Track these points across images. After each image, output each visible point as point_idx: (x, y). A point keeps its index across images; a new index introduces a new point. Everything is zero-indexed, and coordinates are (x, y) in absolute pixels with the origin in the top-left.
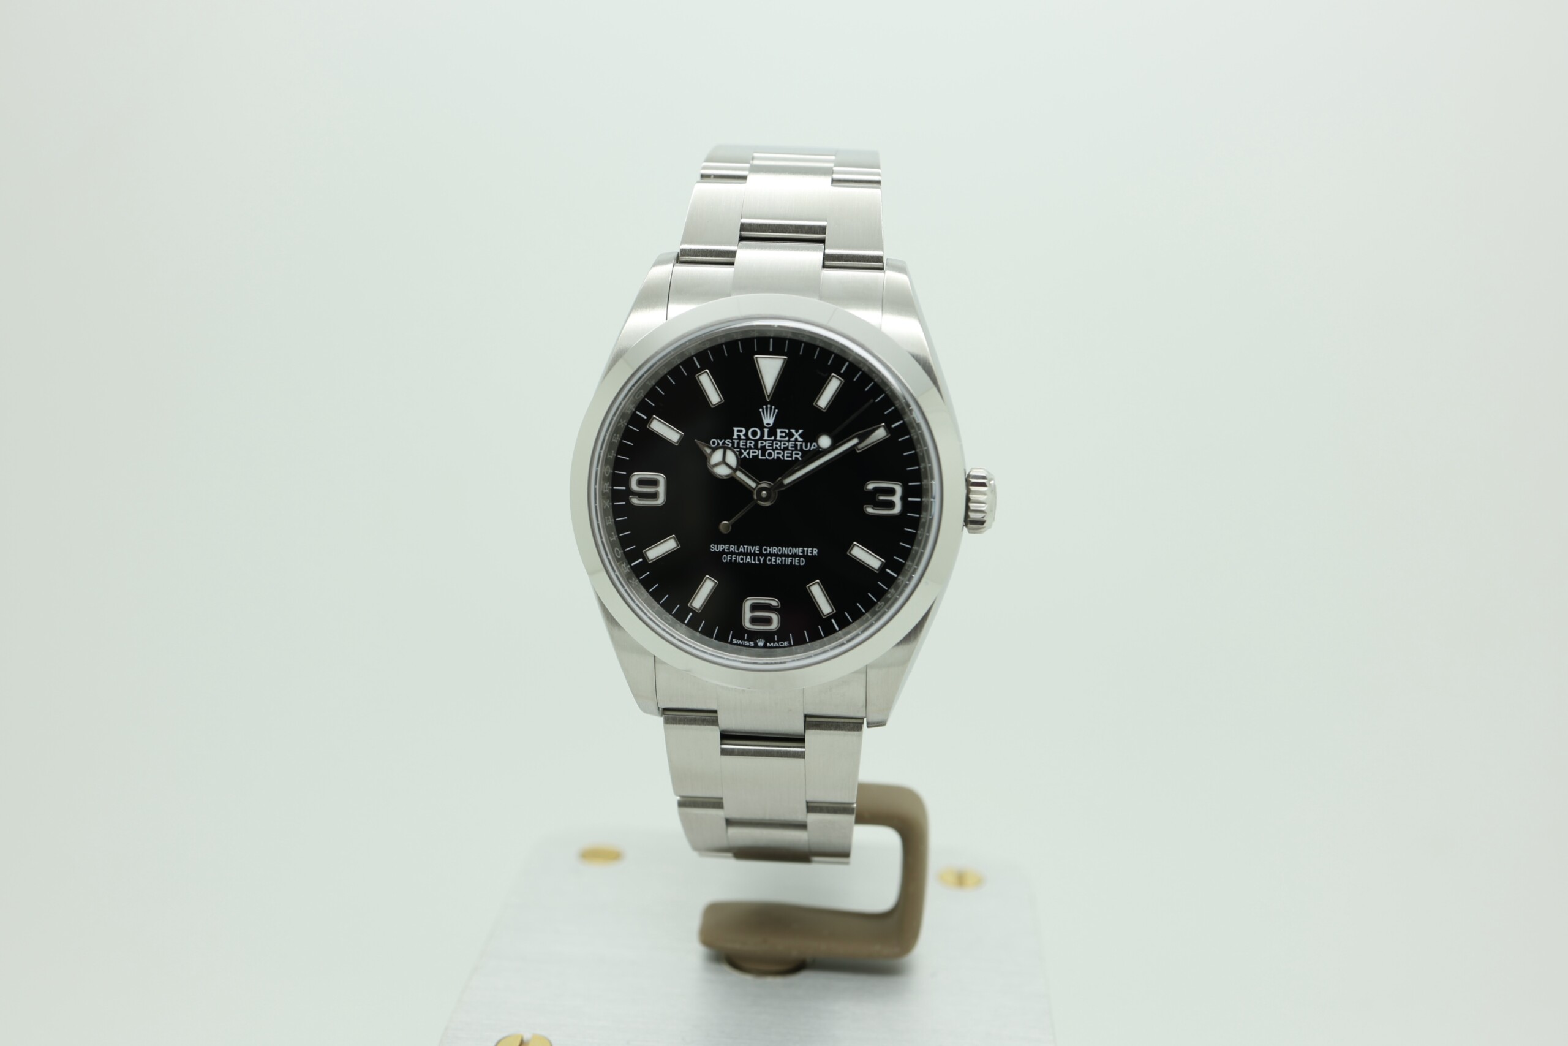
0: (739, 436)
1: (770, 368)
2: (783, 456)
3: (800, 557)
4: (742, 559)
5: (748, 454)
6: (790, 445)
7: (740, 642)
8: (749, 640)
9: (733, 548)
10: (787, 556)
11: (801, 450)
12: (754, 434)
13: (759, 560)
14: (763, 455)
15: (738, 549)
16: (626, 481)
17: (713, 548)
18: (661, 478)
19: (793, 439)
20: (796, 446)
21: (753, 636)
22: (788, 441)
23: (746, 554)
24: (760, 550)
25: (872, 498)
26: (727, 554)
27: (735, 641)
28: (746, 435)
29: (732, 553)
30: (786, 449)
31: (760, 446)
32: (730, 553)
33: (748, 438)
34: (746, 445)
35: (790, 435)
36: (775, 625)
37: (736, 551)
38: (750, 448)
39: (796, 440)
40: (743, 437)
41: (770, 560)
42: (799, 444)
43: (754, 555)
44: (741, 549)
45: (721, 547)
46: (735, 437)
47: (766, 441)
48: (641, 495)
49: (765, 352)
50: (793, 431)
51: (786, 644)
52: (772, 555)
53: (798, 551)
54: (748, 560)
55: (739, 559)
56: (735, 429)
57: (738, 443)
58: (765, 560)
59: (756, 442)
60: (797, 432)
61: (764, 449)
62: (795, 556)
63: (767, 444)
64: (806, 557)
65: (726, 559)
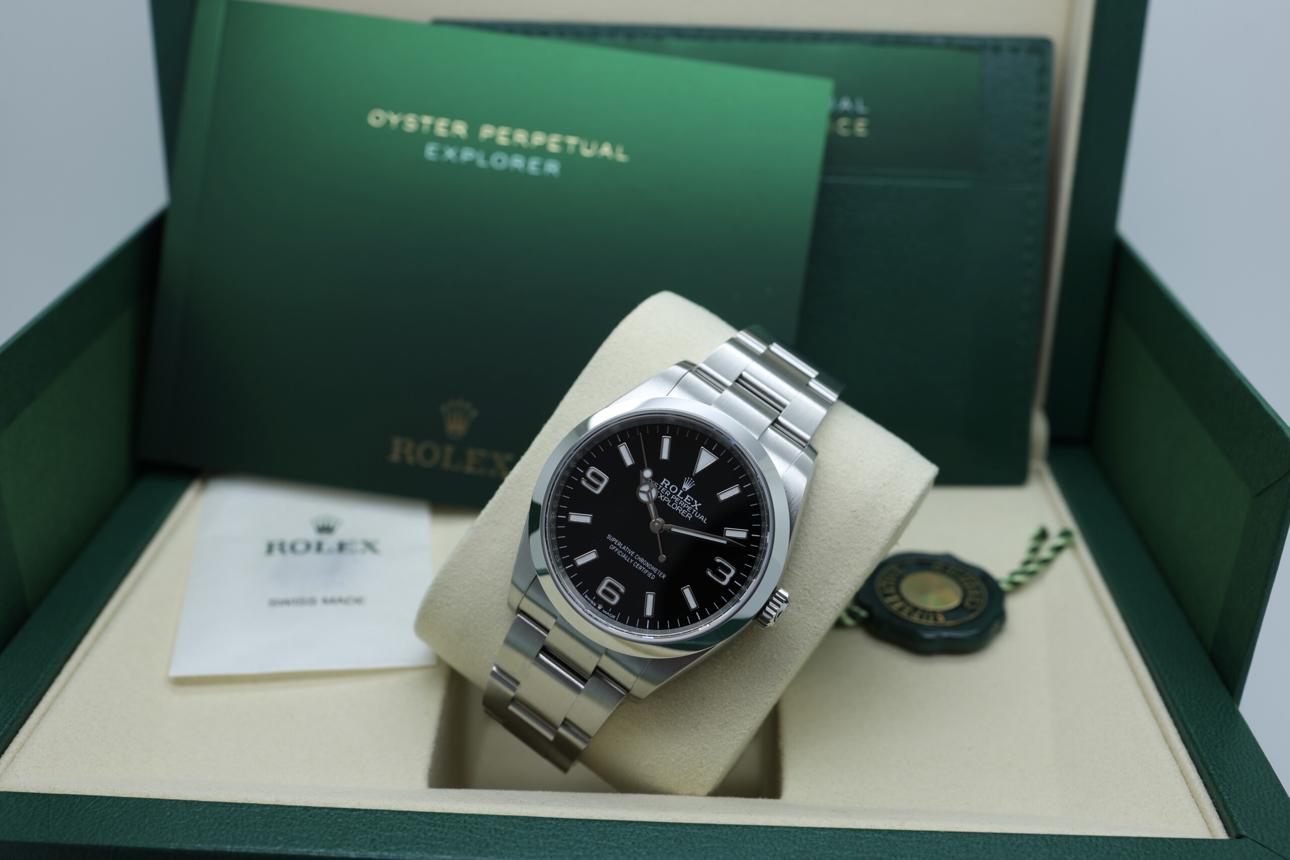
0: (664, 485)
1: (706, 459)
3: (653, 573)
4: (621, 554)
5: (663, 498)
6: (689, 508)
7: (589, 599)
8: (594, 601)
9: (620, 544)
10: (647, 568)
11: (693, 515)
12: (674, 489)
15: (622, 547)
17: (609, 537)
18: (606, 479)
19: (693, 506)
21: (599, 600)
22: (690, 505)
23: (625, 552)
24: (634, 555)
25: (715, 567)
26: (614, 545)
27: (586, 596)
28: (669, 487)
29: (617, 547)
30: (686, 509)
31: (672, 497)
32: (616, 544)
34: (665, 492)
36: (614, 602)
38: (666, 495)
39: (695, 507)
40: (666, 487)
43: (629, 555)
44: (624, 548)
45: (614, 539)
46: (662, 484)
48: (589, 481)
49: (709, 448)
51: (614, 617)
52: (638, 562)
53: (655, 570)
55: (619, 553)
56: (665, 480)
57: (661, 489)
59: (672, 494)
61: (673, 501)
62: (651, 571)
63: (677, 499)
64: (657, 576)
65: (612, 547)
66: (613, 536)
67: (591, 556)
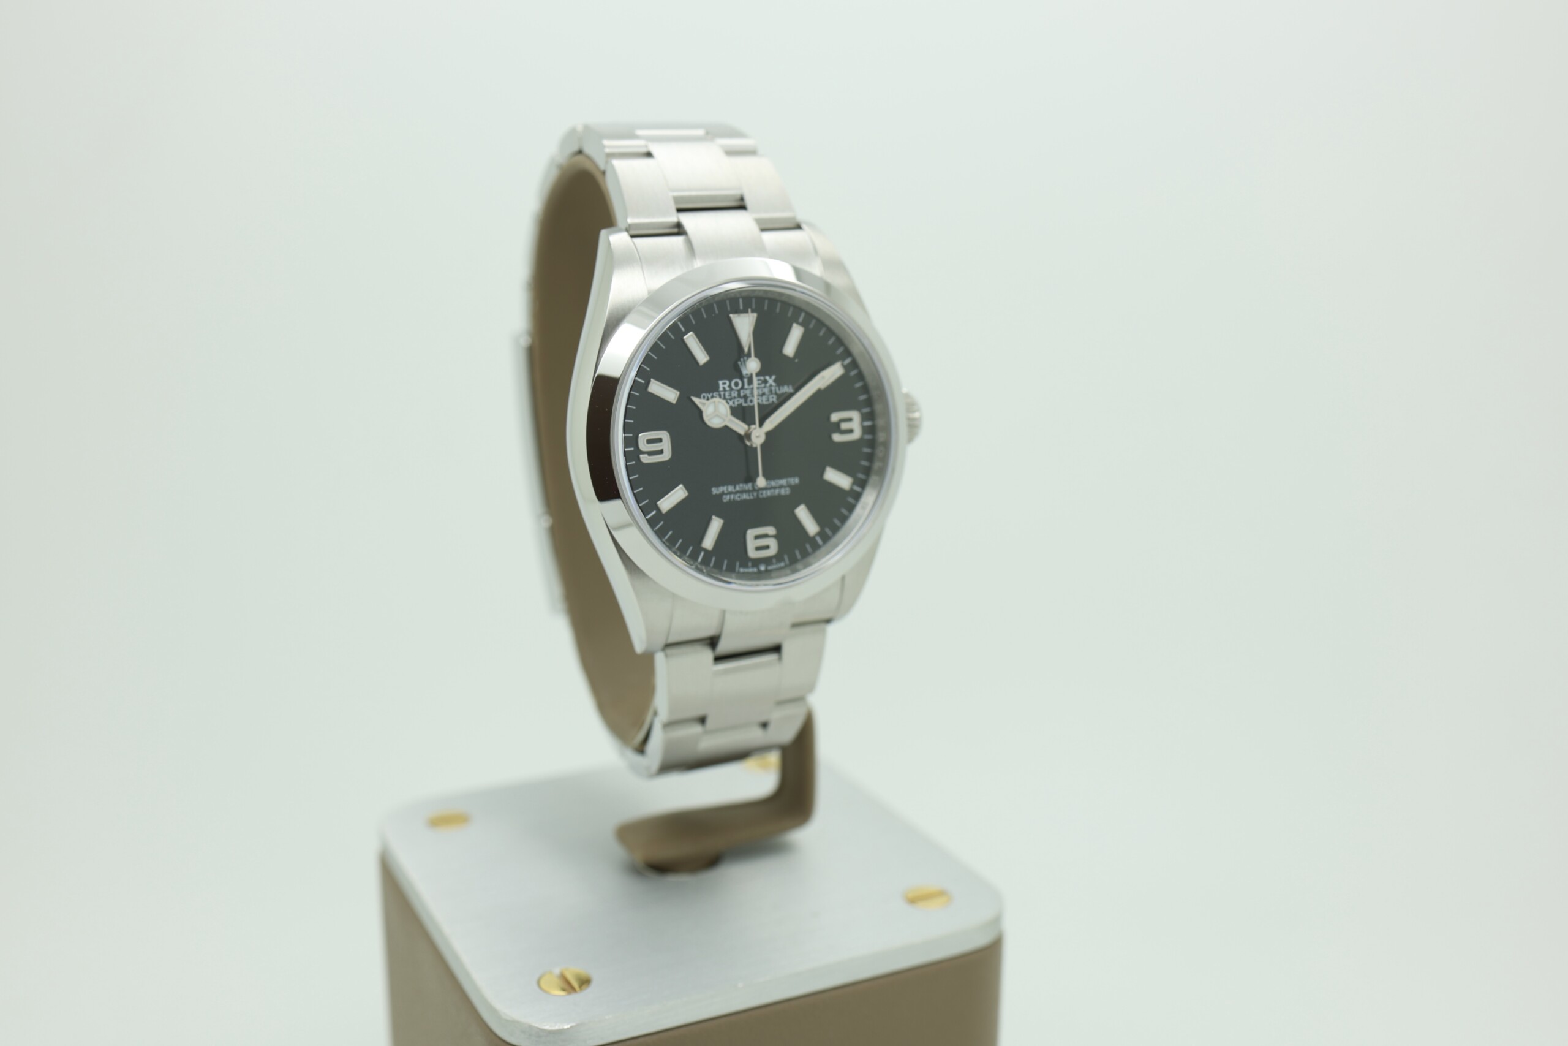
0: (724, 388)
1: (744, 325)
2: (762, 401)
3: (785, 487)
4: (739, 497)
5: (734, 403)
6: (766, 391)
7: (746, 570)
8: (753, 566)
9: (731, 488)
10: (775, 488)
11: (776, 394)
12: (736, 384)
13: (753, 495)
14: (746, 402)
15: (735, 488)
17: (715, 491)
18: (665, 435)
19: (768, 385)
20: (771, 391)
21: (757, 562)
22: (765, 387)
23: (742, 492)
24: (753, 486)
25: (836, 427)
26: (726, 494)
27: (742, 570)
28: (730, 386)
29: (730, 493)
30: (763, 394)
31: (742, 394)
32: (728, 492)
33: (731, 389)
34: (731, 395)
35: (765, 382)
36: (773, 550)
37: (734, 491)
38: (735, 398)
39: (771, 386)
40: (727, 389)
41: (762, 494)
42: (773, 388)
43: (748, 491)
44: (738, 488)
45: (722, 489)
46: (721, 389)
47: (746, 389)
48: (651, 453)
49: (737, 311)
50: (767, 378)
51: (782, 564)
53: (783, 482)
54: (745, 496)
55: (737, 498)
56: (721, 382)
57: (724, 395)
58: (758, 495)
59: (739, 391)
60: (770, 377)
61: (745, 397)
62: (781, 487)
63: (748, 392)
64: (790, 486)
65: (726, 499)
66: (717, 486)
67: (716, 525)
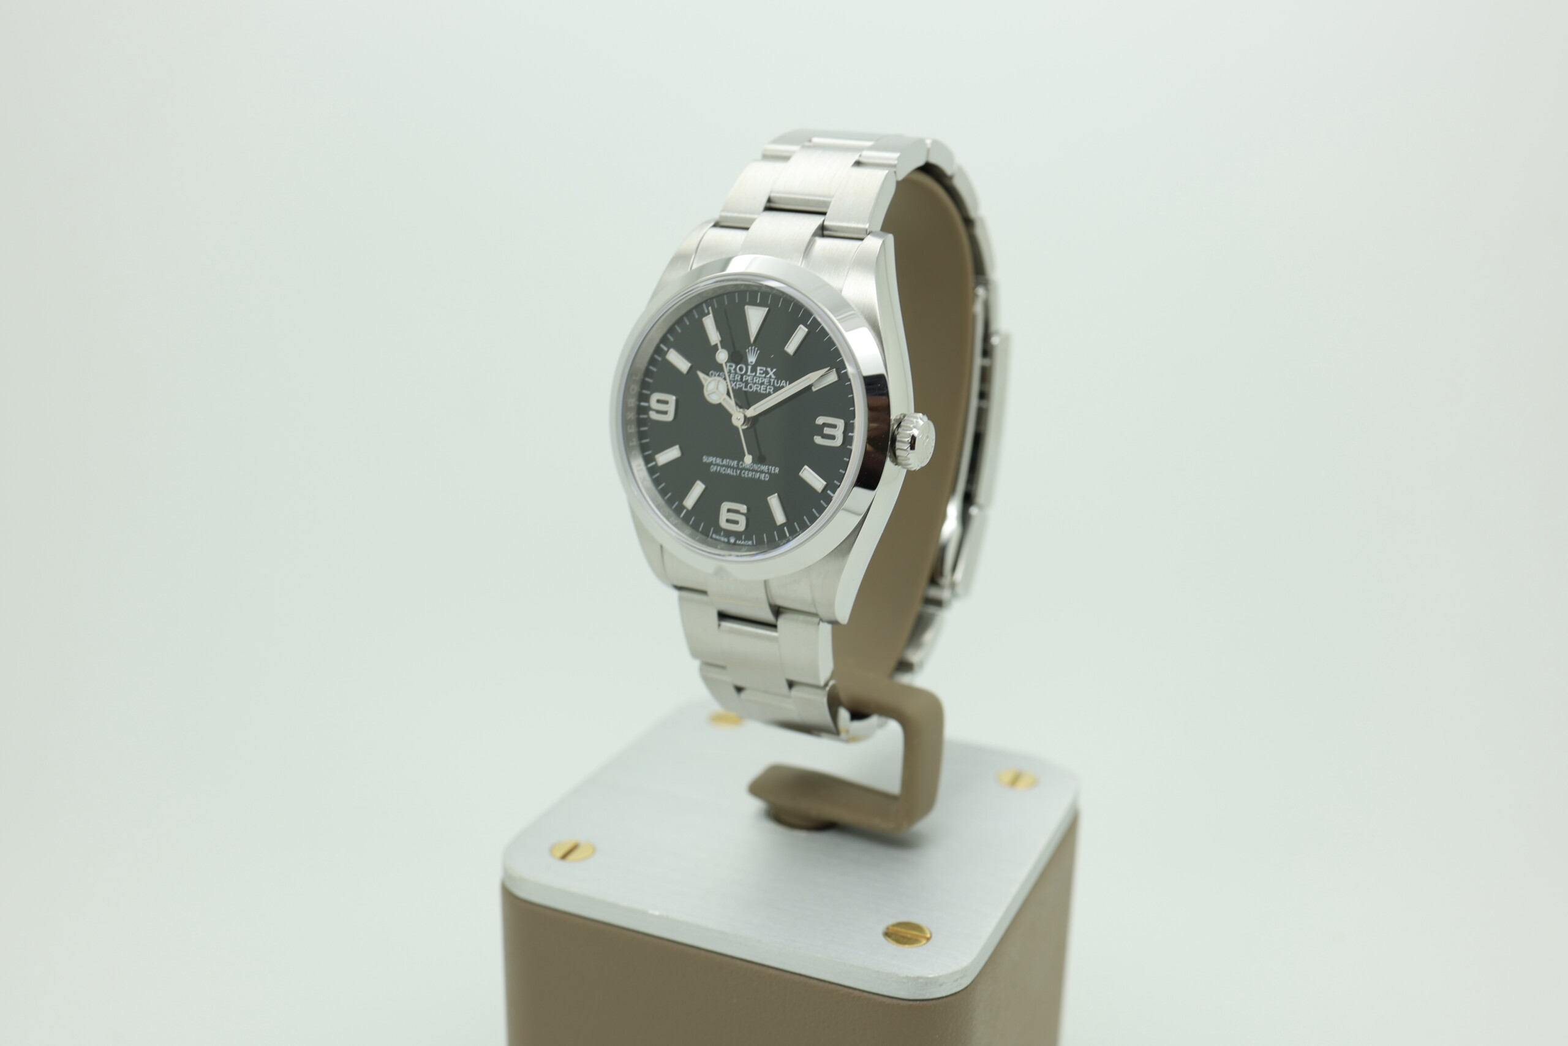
2: (760, 389)
13: (736, 472)
14: (746, 387)
16: (647, 398)
20: (770, 382)
33: (736, 373)
35: (767, 373)
37: (721, 463)
41: (744, 473)
42: (772, 380)
47: (749, 376)
50: (769, 369)
54: (729, 471)
58: (740, 473)
60: (772, 370)
